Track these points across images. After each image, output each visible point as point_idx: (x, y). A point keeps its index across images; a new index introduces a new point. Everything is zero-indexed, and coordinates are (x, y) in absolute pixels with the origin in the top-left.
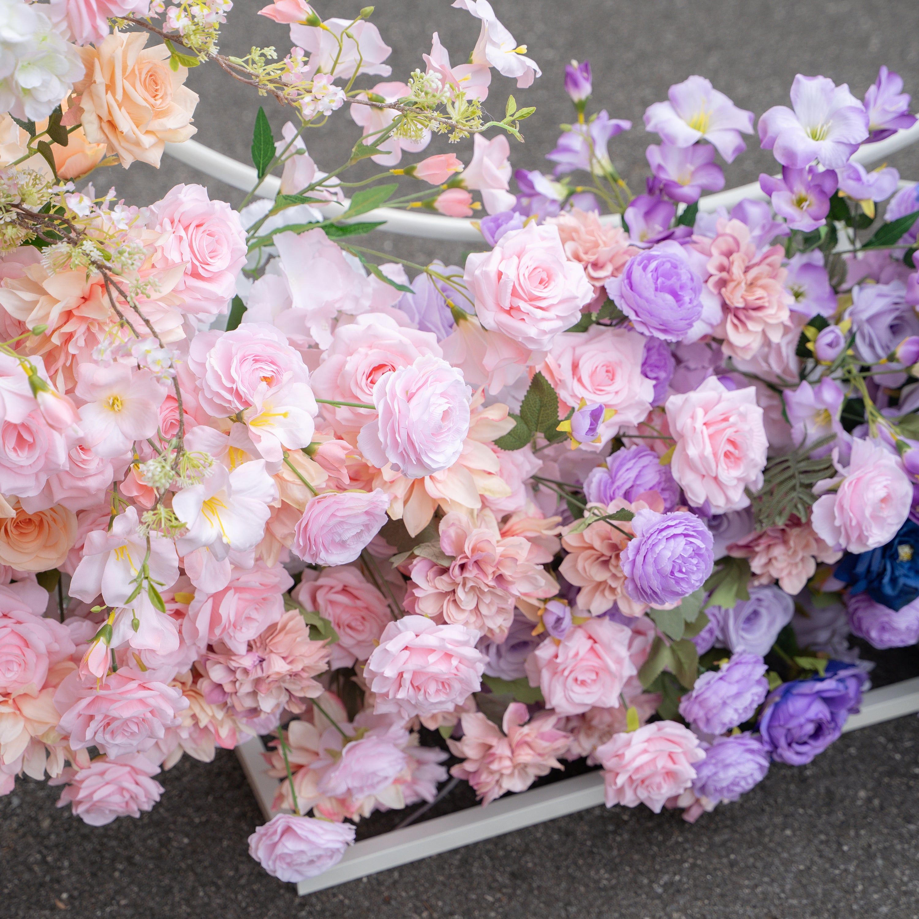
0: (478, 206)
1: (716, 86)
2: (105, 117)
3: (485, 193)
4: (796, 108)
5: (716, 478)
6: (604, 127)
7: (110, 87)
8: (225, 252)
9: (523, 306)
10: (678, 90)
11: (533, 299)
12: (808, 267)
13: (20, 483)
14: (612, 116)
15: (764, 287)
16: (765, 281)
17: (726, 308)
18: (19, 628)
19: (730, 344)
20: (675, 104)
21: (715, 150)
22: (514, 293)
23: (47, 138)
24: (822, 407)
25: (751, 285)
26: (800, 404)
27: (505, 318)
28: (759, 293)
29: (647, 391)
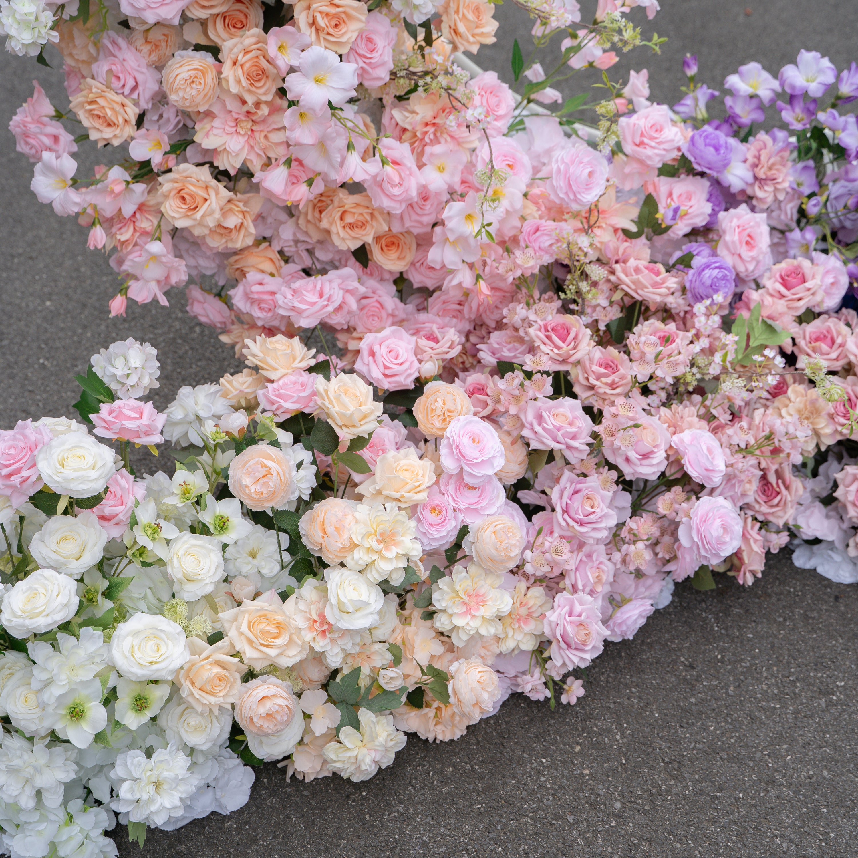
0: (630, 107)
1: (764, 68)
2: (453, 27)
3: (635, 99)
4: (800, 66)
5: (740, 256)
6: (705, 93)
7: (457, 12)
8: (503, 106)
9: (646, 140)
10: (744, 69)
11: (652, 138)
12: (806, 168)
13: (392, 204)
14: (709, 88)
15: (778, 170)
16: (778, 167)
17: (756, 178)
18: (380, 299)
19: (757, 198)
20: (742, 76)
21: (761, 101)
22: (642, 135)
23: (423, 44)
24: (804, 242)
25: (770, 169)
26: (793, 240)
27: (637, 148)
28: (773, 172)
29: (708, 208)
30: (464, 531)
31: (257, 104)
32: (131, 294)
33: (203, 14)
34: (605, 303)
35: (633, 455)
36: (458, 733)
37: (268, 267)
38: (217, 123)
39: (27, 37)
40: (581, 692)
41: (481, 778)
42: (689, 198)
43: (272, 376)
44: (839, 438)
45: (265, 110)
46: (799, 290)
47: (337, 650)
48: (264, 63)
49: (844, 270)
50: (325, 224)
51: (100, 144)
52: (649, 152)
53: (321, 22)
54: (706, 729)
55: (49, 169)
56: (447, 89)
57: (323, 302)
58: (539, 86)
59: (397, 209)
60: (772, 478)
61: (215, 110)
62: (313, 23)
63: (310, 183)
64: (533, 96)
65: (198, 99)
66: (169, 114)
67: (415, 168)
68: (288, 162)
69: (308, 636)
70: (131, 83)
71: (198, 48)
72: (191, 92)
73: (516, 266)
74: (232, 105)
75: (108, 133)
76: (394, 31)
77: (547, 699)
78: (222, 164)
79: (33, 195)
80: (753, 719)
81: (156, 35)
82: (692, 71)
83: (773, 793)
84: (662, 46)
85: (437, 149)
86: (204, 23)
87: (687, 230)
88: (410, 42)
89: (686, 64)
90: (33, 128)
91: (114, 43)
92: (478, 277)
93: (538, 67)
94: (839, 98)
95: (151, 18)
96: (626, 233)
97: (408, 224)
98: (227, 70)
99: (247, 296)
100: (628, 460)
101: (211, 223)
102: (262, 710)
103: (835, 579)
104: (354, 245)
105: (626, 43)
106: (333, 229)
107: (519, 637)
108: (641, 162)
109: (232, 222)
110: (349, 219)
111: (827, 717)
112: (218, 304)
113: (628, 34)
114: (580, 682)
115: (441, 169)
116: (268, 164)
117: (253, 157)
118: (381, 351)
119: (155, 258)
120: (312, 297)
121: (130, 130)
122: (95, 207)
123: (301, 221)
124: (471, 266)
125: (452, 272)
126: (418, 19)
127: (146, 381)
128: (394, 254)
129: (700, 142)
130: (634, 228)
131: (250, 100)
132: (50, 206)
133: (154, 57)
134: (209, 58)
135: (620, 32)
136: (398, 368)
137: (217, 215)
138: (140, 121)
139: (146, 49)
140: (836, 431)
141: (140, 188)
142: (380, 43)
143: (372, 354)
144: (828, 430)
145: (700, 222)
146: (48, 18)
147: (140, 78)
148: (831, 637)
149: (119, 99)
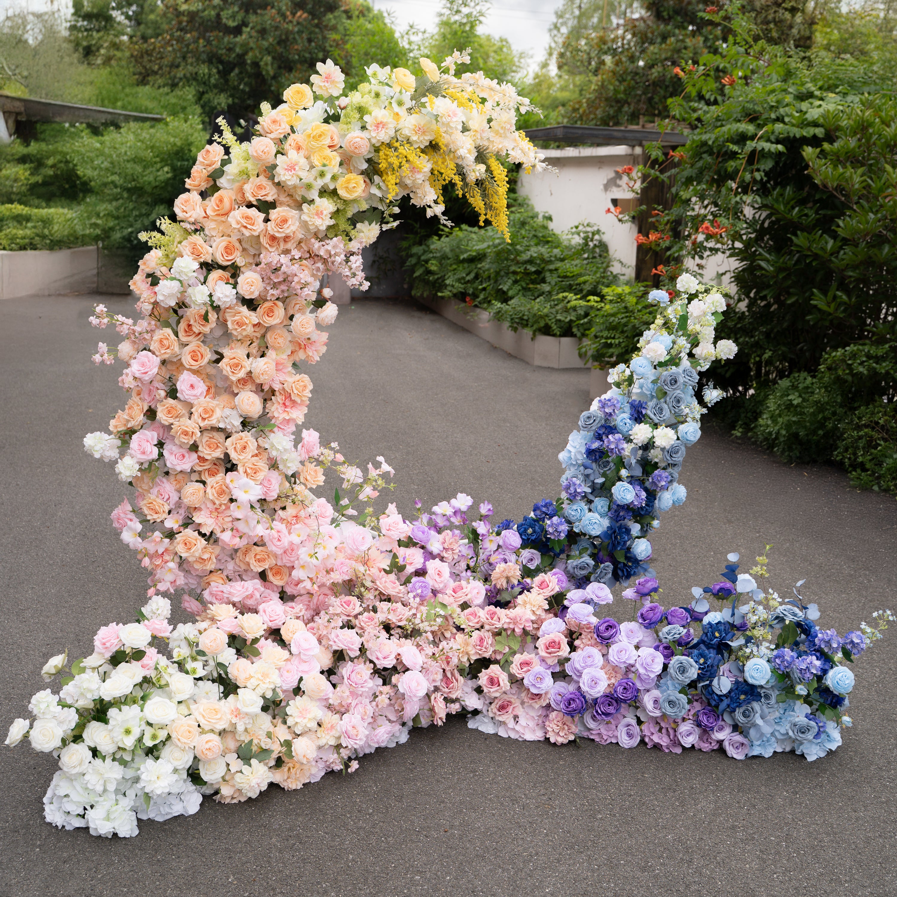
1: (445, 501)
2: (305, 478)
5: (435, 580)
7: (306, 473)
8: (327, 512)
9: (391, 528)
11: (394, 527)
12: (469, 547)
13: (277, 550)
15: (454, 545)
16: (454, 543)
17: (444, 548)
19: (445, 557)
20: (439, 506)
21: (447, 517)
22: (389, 526)
25: (450, 544)
26: (462, 576)
27: (387, 531)
28: (452, 546)
29: (422, 560)
30: (301, 679)
31: (220, 505)
32: (158, 587)
33: (200, 469)
34: (372, 598)
35: (380, 656)
36: (300, 786)
37: (221, 581)
38: (202, 512)
39: (128, 473)
40: (357, 766)
41: (309, 803)
42: (413, 556)
43: (219, 619)
44: (478, 657)
45: (223, 507)
46: (460, 594)
47: (242, 723)
48: (224, 488)
49: (484, 588)
50: (247, 559)
51: (151, 522)
52: (392, 532)
53: (249, 471)
54: (416, 785)
55: (130, 529)
56: (302, 501)
57: (244, 590)
58: (346, 507)
59: (279, 552)
60: (449, 675)
61: (202, 507)
62: (246, 472)
63: (241, 537)
64: (344, 512)
65: (196, 502)
66: (182, 511)
67: (287, 534)
68: (232, 529)
69: (229, 717)
70: (167, 497)
71: (197, 481)
72: (193, 498)
73: (331, 578)
74: (210, 505)
75: (155, 516)
76: (280, 477)
77: (342, 770)
78: (203, 531)
79: (121, 541)
80: (438, 781)
81: (179, 477)
82: (419, 506)
83: (442, 805)
84: (394, 487)
85: (297, 526)
86: (200, 473)
87: (413, 570)
88: (288, 484)
89: (416, 503)
90: (122, 515)
91: (161, 481)
92: (314, 583)
93: (346, 500)
94: (481, 516)
95: (179, 469)
96: (385, 570)
97: (284, 561)
98: (209, 490)
99: (211, 594)
100: (378, 658)
101: (197, 554)
102: (207, 746)
103: (486, 732)
104: (260, 570)
105: (379, 486)
106: (251, 562)
107: (328, 737)
108: (389, 537)
109: (205, 556)
110: (258, 557)
111: (473, 780)
112: (197, 603)
113: (380, 482)
114: (357, 762)
115: (299, 536)
116: (223, 531)
117: (217, 528)
118: (268, 610)
119: (170, 570)
120: (239, 588)
121: (165, 515)
122: (146, 549)
123: (237, 560)
124: (311, 579)
125: (302, 581)
126: (290, 473)
127: (165, 613)
128: (278, 577)
129: (416, 530)
130: (388, 569)
131: (217, 502)
132: (128, 545)
133: (178, 486)
134: (201, 485)
135: (376, 481)
136: (276, 617)
137: (200, 551)
138: (170, 512)
139: (175, 483)
140: (476, 653)
141: (167, 540)
142: (274, 481)
143: (265, 611)
144: (473, 652)
145: (419, 566)
146: (137, 467)
147: (171, 495)
148: (480, 752)
149: (162, 502)
